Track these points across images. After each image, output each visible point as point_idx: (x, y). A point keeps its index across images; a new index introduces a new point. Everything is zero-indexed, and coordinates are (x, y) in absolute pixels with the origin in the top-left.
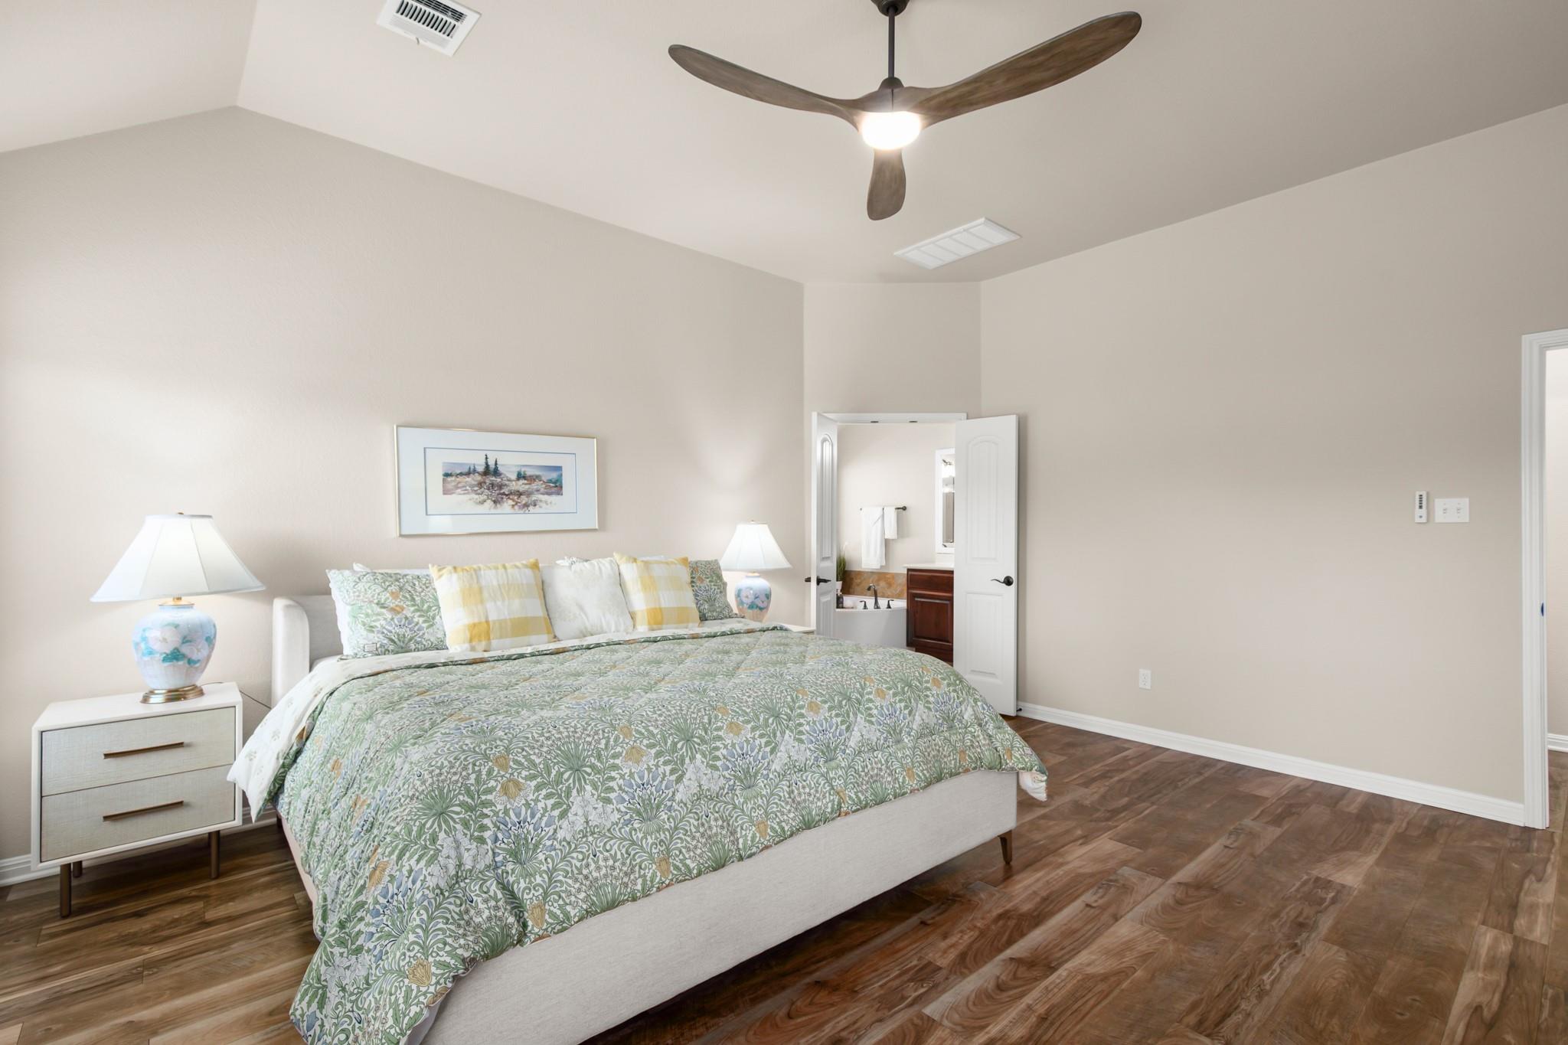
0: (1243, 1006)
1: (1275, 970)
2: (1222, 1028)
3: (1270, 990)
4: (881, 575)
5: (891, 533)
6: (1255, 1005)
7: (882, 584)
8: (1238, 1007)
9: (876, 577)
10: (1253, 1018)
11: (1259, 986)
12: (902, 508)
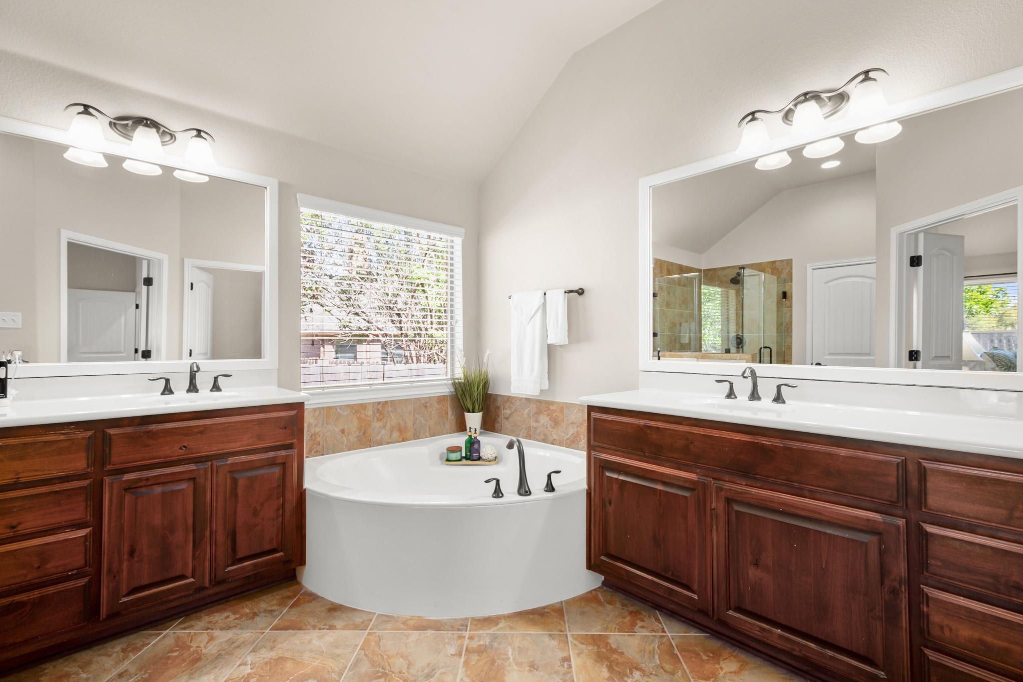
4: (541, 406)
5: (557, 335)
7: (544, 419)
9: (533, 408)
12: (576, 291)
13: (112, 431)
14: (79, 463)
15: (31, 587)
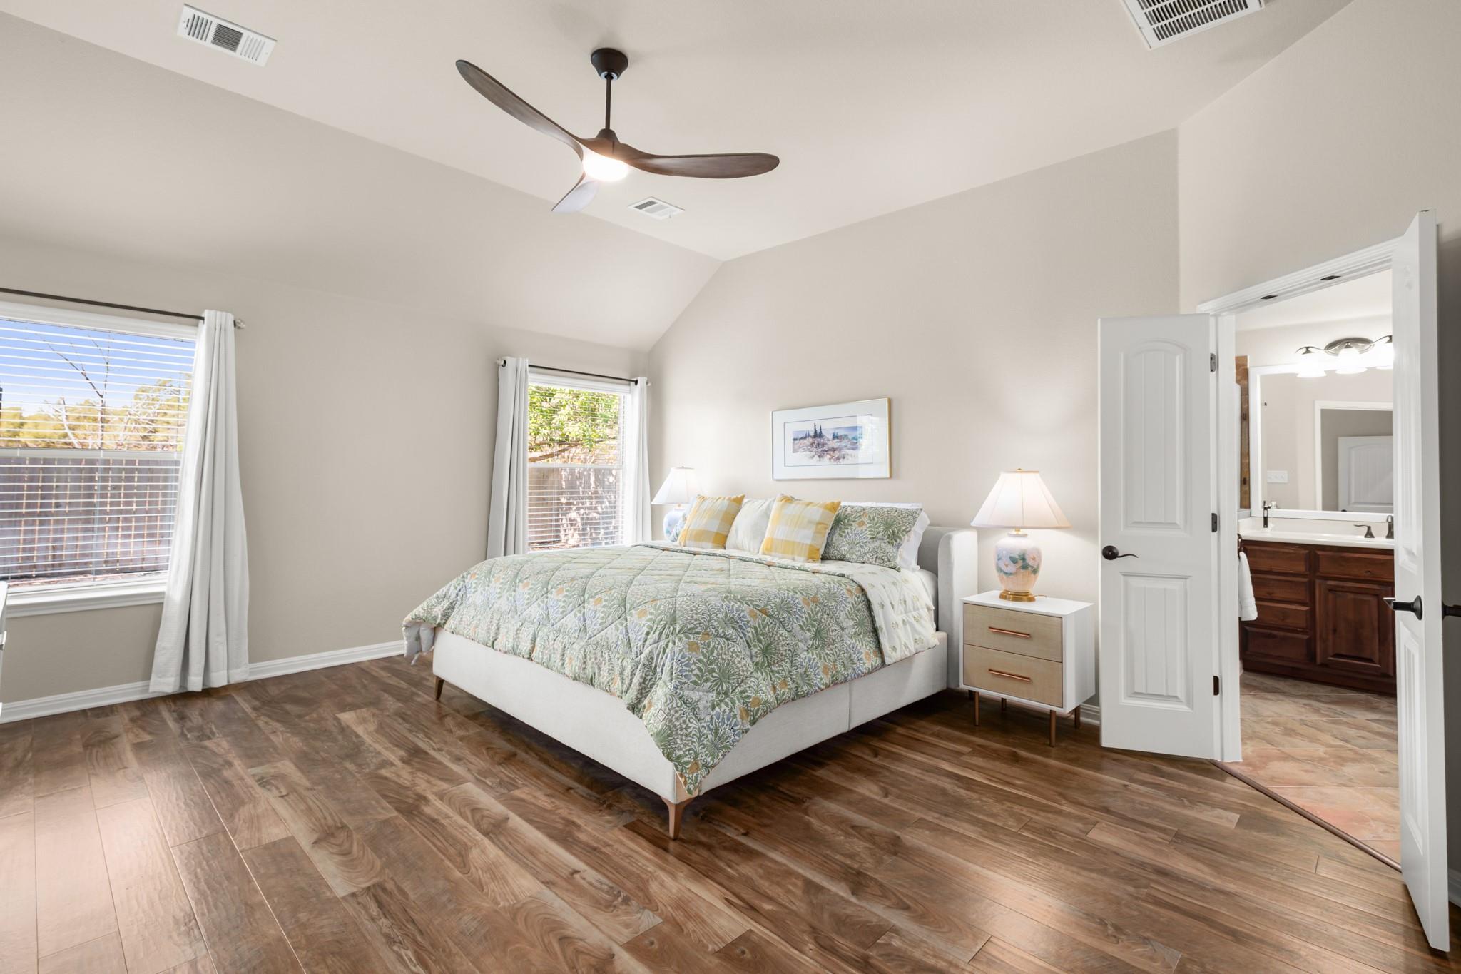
0: (383, 920)
1: (415, 966)
2: (370, 898)
3: (392, 950)
6: (381, 928)
8: (385, 917)
10: (367, 920)
11: (401, 943)
13: (1319, 553)
14: (1301, 568)
15: (1280, 629)
